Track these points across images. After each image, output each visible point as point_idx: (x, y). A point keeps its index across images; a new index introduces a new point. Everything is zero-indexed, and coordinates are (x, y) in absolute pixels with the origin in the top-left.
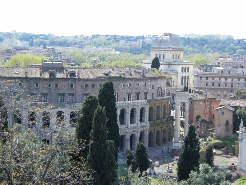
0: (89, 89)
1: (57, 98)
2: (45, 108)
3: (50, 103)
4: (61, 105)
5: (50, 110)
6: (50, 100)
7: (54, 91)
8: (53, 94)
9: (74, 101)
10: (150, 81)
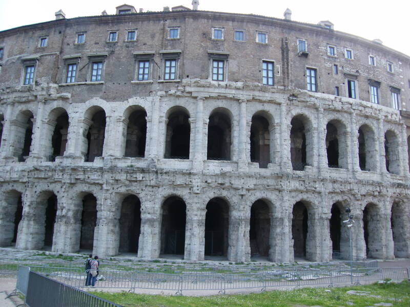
0: (226, 45)
1: (130, 70)
2: (94, 98)
3: (110, 84)
4: (140, 88)
5: (108, 103)
6: (109, 76)
7: (123, 50)
8: (120, 60)
9: (178, 76)
10: (401, 63)
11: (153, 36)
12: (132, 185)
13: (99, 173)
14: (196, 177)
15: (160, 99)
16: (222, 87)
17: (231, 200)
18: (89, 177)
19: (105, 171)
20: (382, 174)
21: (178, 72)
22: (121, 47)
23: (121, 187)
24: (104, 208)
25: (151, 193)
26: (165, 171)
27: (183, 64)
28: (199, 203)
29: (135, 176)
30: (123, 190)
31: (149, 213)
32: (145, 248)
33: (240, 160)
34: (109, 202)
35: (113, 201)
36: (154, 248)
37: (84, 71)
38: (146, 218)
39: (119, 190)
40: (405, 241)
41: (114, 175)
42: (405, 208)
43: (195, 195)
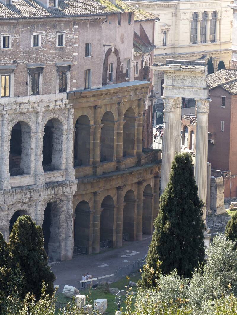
10: (77, 27)
20: (35, 176)
40: (59, 242)
42: (62, 207)
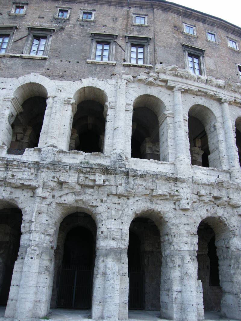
0: (199, 42)
1: (84, 49)
2: (32, 74)
3: (56, 61)
4: (98, 69)
5: (52, 81)
6: (56, 52)
7: (77, 28)
8: (71, 37)
9: (149, 61)
11: (115, 20)
12: (85, 193)
13: (32, 170)
14: (184, 185)
15: (126, 83)
16: (202, 81)
17: (229, 221)
18: (13, 176)
19: (44, 167)
21: (149, 58)
22: (73, 25)
23: (67, 194)
24: (36, 227)
25: (117, 206)
26: (139, 173)
27: (155, 51)
28: (188, 224)
29: (92, 178)
30: (70, 199)
31: (113, 239)
32: (109, 300)
33: (232, 168)
34: (44, 218)
35: (51, 217)
36: (123, 301)
37: (20, 43)
38: (108, 248)
39: (63, 199)
41: (57, 174)
43: (182, 213)
